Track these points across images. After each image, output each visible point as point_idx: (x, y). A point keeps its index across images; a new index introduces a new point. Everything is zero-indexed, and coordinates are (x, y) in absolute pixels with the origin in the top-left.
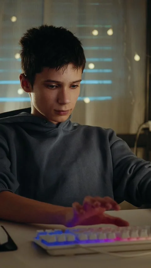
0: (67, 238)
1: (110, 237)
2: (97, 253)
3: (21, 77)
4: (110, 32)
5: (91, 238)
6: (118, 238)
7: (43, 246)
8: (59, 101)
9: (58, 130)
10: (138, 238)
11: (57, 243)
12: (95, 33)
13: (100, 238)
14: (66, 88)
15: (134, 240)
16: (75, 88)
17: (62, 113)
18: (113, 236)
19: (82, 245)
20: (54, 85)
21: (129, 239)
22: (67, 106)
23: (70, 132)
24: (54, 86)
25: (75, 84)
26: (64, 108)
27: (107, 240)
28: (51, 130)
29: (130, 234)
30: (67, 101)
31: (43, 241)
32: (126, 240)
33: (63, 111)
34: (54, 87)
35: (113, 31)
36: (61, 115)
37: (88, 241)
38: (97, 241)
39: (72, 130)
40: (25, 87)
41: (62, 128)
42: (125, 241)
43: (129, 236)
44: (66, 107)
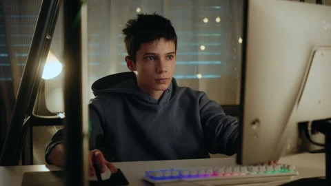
0: (171, 174)
1: (208, 173)
3: (126, 59)
4: (218, 20)
5: (192, 174)
6: (215, 174)
7: (152, 181)
8: (158, 71)
12: (206, 20)
13: (200, 174)
14: (162, 59)
15: (228, 175)
17: (162, 81)
18: (211, 172)
19: (185, 179)
21: (224, 175)
26: (162, 76)
27: (205, 175)
29: (225, 171)
31: (151, 177)
32: (221, 175)
33: (162, 79)
35: (221, 19)
38: (198, 176)
40: (130, 67)
42: (221, 176)
43: (224, 173)
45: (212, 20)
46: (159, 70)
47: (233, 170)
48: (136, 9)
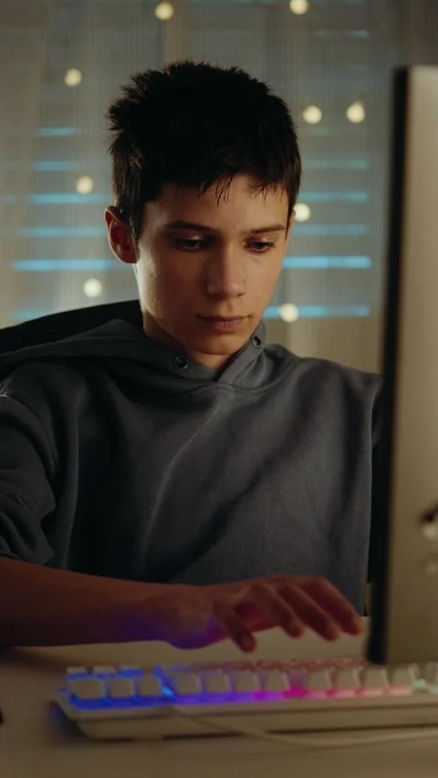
0: (137, 687)
1: (271, 687)
2: (233, 735)
3: (108, 218)
4: (356, 113)
5: (212, 689)
6: (297, 690)
7: (71, 711)
9: (217, 388)
10: (359, 692)
11: (108, 702)
13: (241, 688)
15: (347, 694)
16: (264, 252)
17: (222, 325)
18: (282, 682)
19: (181, 708)
20: (196, 238)
21: (331, 692)
22: (234, 302)
23: (255, 392)
24: (196, 242)
25: (265, 240)
26: (223, 311)
27: (260, 696)
28: (196, 389)
29: (334, 678)
30: (234, 286)
31: (74, 698)
32: (323, 696)
34: (197, 247)
36: (220, 333)
37: (204, 697)
38: (233, 696)
39: (263, 384)
40: (119, 247)
41: (231, 382)
42: (318, 697)
43: (329, 685)
44: (230, 308)
45: (334, 112)
46: (212, 288)
47: (362, 677)
48: (64, 74)
